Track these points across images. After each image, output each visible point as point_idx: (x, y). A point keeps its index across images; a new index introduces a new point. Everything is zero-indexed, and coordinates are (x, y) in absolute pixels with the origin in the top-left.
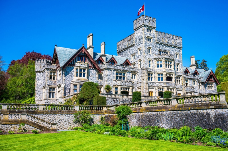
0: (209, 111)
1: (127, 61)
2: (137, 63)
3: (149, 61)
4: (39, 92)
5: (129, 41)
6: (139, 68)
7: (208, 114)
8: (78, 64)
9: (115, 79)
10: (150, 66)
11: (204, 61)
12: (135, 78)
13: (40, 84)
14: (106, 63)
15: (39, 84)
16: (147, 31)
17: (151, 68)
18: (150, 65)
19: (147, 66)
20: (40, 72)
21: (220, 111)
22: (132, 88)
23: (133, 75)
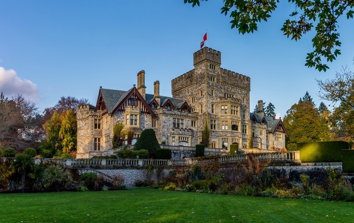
0: (285, 168)
1: (186, 104)
2: (197, 108)
3: (212, 106)
4: (82, 143)
5: (188, 78)
6: (200, 114)
7: (284, 171)
8: (128, 109)
9: (172, 126)
10: (213, 112)
11: (271, 105)
12: (195, 126)
13: (83, 134)
14: (161, 107)
15: (81, 134)
16: (210, 68)
17: (214, 113)
18: (213, 110)
19: (210, 111)
20: (82, 119)
21: (294, 168)
22: (192, 138)
23: (192, 122)
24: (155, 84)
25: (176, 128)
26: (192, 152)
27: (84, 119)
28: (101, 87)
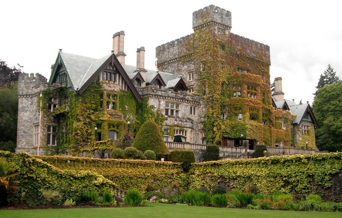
1: (181, 82)
4: (24, 132)
6: (202, 96)
9: (164, 113)
12: (194, 114)
13: (27, 119)
14: (147, 84)
15: (24, 118)
20: (27, 96)
22: (191, 131)
23: (191, 108)
24: (139, 51)
25: (169, 117)
26: (201, 153)
27: (29, 95)
28: (61, 50)
